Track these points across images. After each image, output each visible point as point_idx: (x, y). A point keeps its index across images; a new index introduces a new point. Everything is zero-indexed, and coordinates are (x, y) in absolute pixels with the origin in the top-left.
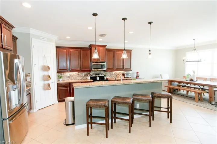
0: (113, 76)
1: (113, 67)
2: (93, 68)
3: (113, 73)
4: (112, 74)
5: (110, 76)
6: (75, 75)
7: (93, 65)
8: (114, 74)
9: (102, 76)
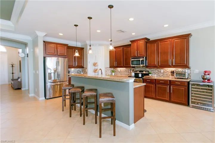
0: (162, 74)
1: (156, 63)
2: (132, 64)
3: (162, 71)
4: (160, 72)
5: (157, 74)
6: (124, 70)
7: (132, 61)
8: (164, 71)
9: (146, 73)
